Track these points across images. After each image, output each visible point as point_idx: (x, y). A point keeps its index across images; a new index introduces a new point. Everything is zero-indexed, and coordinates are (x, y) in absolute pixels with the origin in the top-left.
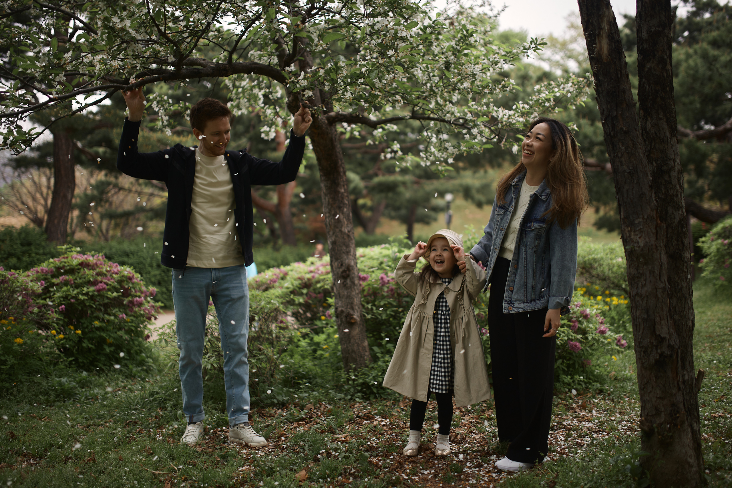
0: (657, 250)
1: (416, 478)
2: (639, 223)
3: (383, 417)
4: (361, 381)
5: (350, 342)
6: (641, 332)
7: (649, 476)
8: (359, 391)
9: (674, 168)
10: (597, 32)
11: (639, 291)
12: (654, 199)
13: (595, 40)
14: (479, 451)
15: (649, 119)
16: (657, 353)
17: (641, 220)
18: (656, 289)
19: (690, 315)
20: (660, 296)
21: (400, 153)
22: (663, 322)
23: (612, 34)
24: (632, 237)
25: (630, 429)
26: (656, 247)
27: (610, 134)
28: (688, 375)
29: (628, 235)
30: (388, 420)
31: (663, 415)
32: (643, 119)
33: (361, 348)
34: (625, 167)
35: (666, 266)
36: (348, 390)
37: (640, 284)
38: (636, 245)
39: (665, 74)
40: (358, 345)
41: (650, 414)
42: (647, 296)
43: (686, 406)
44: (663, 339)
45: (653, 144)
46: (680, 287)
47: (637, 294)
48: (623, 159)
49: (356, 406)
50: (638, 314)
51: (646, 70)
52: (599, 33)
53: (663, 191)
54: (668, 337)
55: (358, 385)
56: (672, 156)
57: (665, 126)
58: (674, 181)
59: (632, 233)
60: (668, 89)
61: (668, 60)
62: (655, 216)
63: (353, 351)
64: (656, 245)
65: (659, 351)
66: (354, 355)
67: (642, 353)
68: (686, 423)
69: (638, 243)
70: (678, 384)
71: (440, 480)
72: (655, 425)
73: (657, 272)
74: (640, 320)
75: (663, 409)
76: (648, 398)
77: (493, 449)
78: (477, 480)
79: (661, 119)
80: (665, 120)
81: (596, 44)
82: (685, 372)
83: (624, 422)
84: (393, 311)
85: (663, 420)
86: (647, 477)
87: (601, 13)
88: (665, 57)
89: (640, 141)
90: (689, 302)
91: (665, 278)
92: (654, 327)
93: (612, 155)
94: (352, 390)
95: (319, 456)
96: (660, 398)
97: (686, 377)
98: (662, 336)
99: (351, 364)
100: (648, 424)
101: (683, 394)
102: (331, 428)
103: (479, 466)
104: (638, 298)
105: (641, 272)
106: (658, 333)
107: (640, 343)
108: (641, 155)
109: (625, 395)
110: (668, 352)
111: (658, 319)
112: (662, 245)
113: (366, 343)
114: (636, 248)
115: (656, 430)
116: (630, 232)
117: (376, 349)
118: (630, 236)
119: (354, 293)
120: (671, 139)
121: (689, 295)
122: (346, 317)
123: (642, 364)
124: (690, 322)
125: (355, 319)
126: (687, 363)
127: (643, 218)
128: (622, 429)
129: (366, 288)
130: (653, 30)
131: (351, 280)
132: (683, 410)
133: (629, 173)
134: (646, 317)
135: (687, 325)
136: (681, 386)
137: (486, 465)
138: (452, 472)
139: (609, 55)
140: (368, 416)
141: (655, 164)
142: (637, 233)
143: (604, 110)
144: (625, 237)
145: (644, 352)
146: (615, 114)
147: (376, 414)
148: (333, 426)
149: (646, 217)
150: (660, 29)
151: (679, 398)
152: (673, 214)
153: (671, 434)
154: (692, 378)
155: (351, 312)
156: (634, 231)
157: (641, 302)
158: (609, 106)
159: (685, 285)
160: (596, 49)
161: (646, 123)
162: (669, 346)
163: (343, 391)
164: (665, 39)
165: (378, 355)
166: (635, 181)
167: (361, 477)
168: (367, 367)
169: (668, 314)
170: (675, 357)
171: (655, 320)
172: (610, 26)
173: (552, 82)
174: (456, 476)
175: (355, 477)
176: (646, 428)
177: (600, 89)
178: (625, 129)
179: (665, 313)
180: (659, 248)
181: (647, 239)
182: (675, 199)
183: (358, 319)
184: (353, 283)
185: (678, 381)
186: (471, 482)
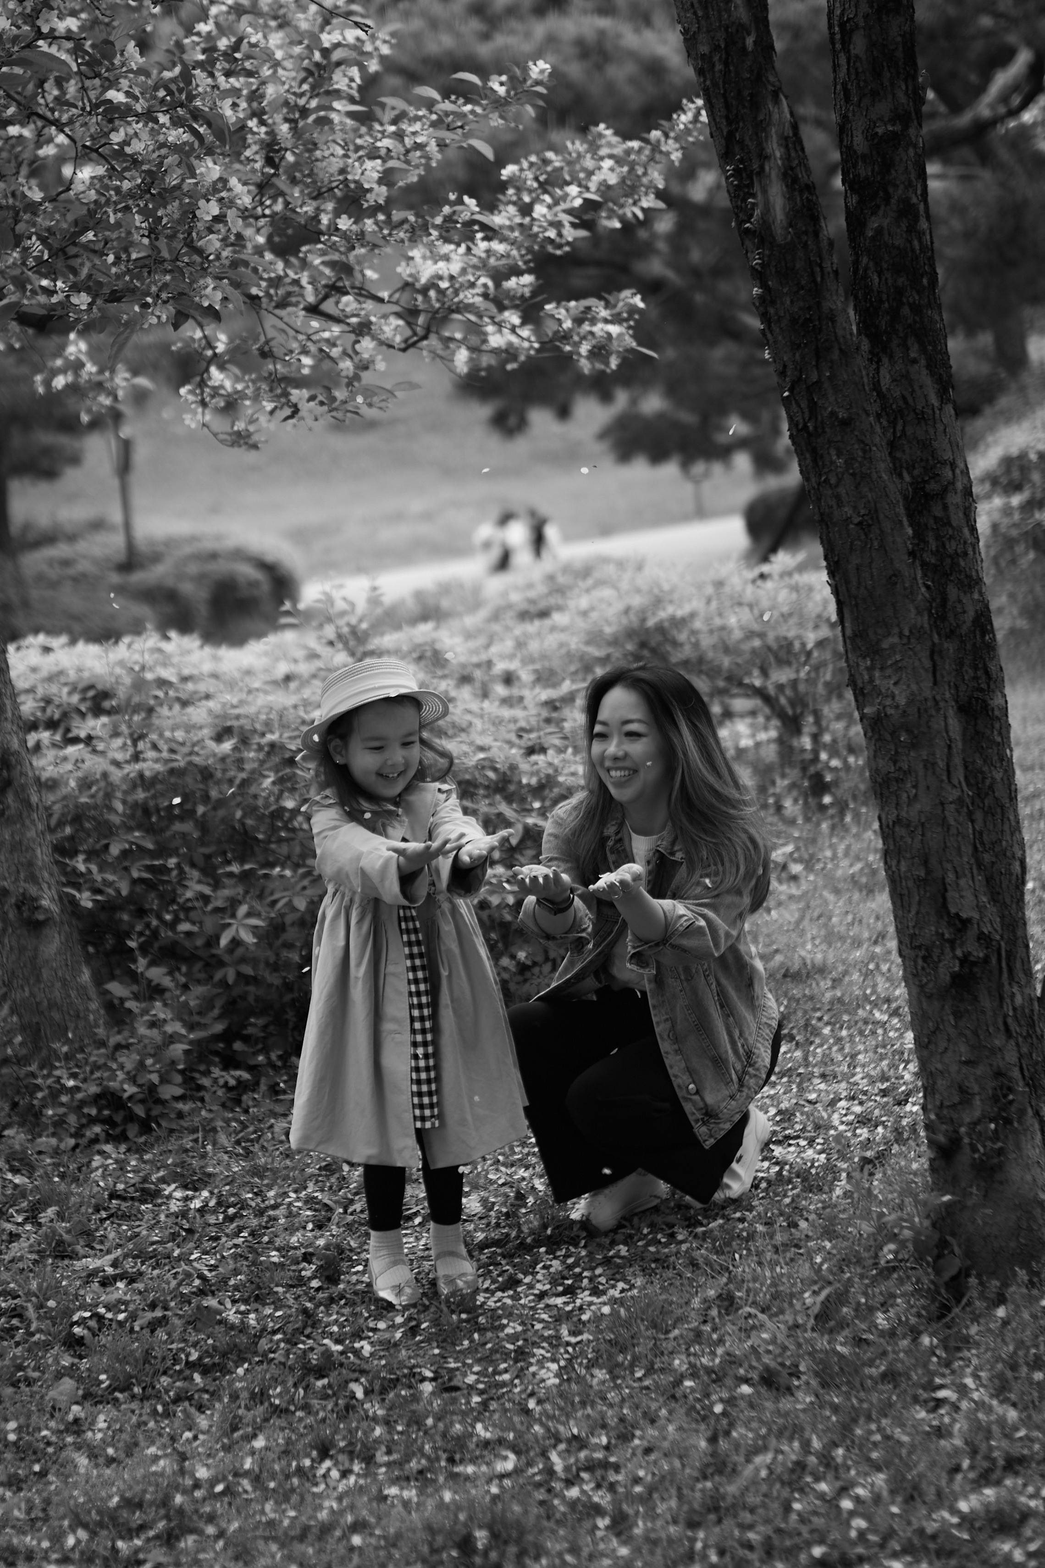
0: (938, 710)
1: (364, 1343)
2: (892, 647)
3: (185, 1187)
4: (93, 1089)
5: (38, 980)
6: (913, 912)
7: (957, 1250)
8: (92, 1121)
9: (953, 483)
10: (755, 166)
11: (904, 814)
12: (920, 582)
13: (751, 185)
14: (496, 1243)
15: (885, 360)
16: (955, 957)
17: (895, 640)
18: (942, 804)
19: (1016, 849)
20: (952, 823)
21: (90, 368)
22: (962, 882)
23: (792, 169)
24: (877, 682)
25: (864, 1120)
26: (936, 702)
27: (805, 427)
28: (1022, 994)
29: (866, 677)
30: (205, 1194)
31: (977, 1102)
32: (870, 360)
33: (73, 994)
34: (848, 510)
35: (960, 745)
36: (59, 1123)
37: (905, 795)
38: (888, 702)
39: (916, 243)
40: (64, 983)
41: (947, 1103)
42: (923, 824)
43: (1026, 1073)
44: (966, 923)
45: (899, 427)
46: (988, 782)
47: (898, 821)
48: (842, 490)
49: (94, 1164)
50: (903, 869)
51: (870, 234)
52: (762, 167)
53: (933, 545)
54: (976, 916)
55: (83, 1103)
56: (948, 455)
57: (927, 380)
58: (957, 518)
59: (877, 674)
60: (925, 281)
61: (922, 207)
62: (926, 626)
63: (52, 1005)
64: (934, 698)
65: (959, 953)
66: (56, 1016)
67: (920, 962)
68: (1030, 1111)
69: (893, 697)
70: (1005, 1024)
71: (428, 1340)
72: (963, 1130)
73: (942, 764)
74: (910, 884)
75: (976, 1089)
76: (939, 1066)
77: (532, 1232)
78: (523, 1323)
79: (914, 361)
80: (923, 362)
81: (753, 196)
82: (1015, 989)
83: (843, 1103)
84: (150, 869)
85: (977, 1114)
86: (953, 1252)
87: (761, 117)
88: (914, 200)
89: (877, 440)
90: (1012, 818)
91: (959, 775)
92: (944, 898)
93: (813, 480)
94: (72, 1119)
95: (77, 1330)
96: (967, 1063)
97: (1019, 1000)
98: (964, 915)
99: (56, 1045)
100: (944, 1127)
101: (1017, 1045)
102: (60, 1243)
103: (512, 1283)
104: (900, 831)
105: (905, 767)
106: (953, 910)
107: (913, 936)
108: (885, 477)
109: (820, 1019)
110: (979, 953)
111: (951, 877)
112: (948, 695)
113: (86, 976)
114: (890, 711)
115: (966, 1140)
116: (870, 669)
117: (116, 989)
118: (871, 680)
119: (31, 834)
120: (940, 409)
121: (1011, 799)
122: (18, 906)
123: (922, 987)
124: (1017, 863)
125: (47, 910)
126: (1018, 965)
127: (901, 635)
128: (842, 1123)
129: (57, 808)
130: (880, 131)
131: (16, 794)
132: (1021, 1083)
133: (860, 524)
134: (922, 874)
135: (1011, 874)
136: (1013, 1026)
137: (528, 1280)
138: (453, 1312)
139: (790, 225)
140: (143, 1190)
141: (907, 478)
142: (889, 672)
143: (785, 367)
144: (860, 684)
145: (924, 959)
146: (814, 377)
147: (163, 1180)
148: (66, 1237)
149: (907, 633)
150: (898, 128)
151: (1011, 1056)
152: (960, 601)
153: (1000, 1144)
154: (1031, 1000)
155: (33, 891)
156: (882, 669)
157: (909, 840)
158: (798, 357)
159: (998, 775)
160: (757, 212)
161: (877, 370)
162: (983, 938)
163: (46, 1127)
164: (911, 152)
165: (129, 1004)
166: (876, 544)
167: (225, 1371)
168: (102, 1044)
169: (973, 861)
170: (994, 960)
171: (944, 879)
172: (787, 147)
173: (550, 155)
174: (467, 1321)
175: (205, 1371)
176: (941, 1138)
177: (772, 311)
178: (842, 414)
179: (966, 859)
180: (942, 704)
181: (914, 687)
182: (962, 563)
183: (55, 908)
184: (27, 803)
185: (1005, 1016)
186: (509, 1331)
